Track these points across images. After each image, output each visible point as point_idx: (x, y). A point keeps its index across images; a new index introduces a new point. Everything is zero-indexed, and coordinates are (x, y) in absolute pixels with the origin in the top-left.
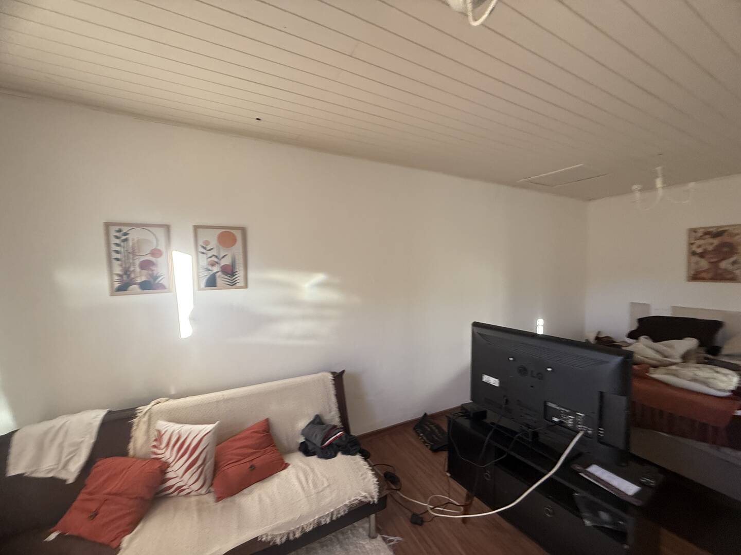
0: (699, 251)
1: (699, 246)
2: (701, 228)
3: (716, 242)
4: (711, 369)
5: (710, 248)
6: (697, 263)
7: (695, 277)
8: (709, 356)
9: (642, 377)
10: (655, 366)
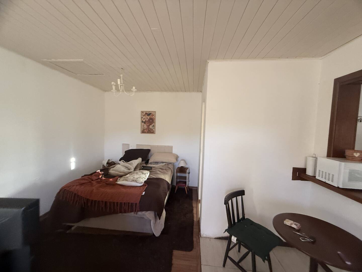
1: (144, 119)
2: (144, 111)
3: (148, 117)
4: (141, 172)
5: (147, 120)
6: (143, 126)
7: (143, 132)
8: (145, 165)
9: (114, 185)
10: (121, 176)
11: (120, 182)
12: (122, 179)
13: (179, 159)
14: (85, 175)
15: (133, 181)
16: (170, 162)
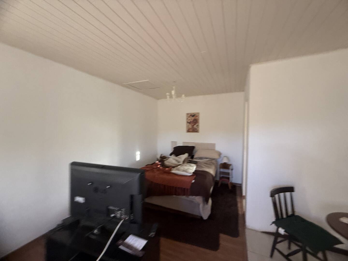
0: (189, 121)
1: (189, 120)
2: (189, 113)
3: (193, 118)
4: (189, 165)
5: (192, 120)
6: (189, 126)
7: (188, 131)
8: (191, 160)
9: (169, 173)
10: (174, 167)
11: (174, 171)
12: (175, 169)
13: (222, 156)
14: (148, 165)
15: (183, 171)
16: (214, 157)
